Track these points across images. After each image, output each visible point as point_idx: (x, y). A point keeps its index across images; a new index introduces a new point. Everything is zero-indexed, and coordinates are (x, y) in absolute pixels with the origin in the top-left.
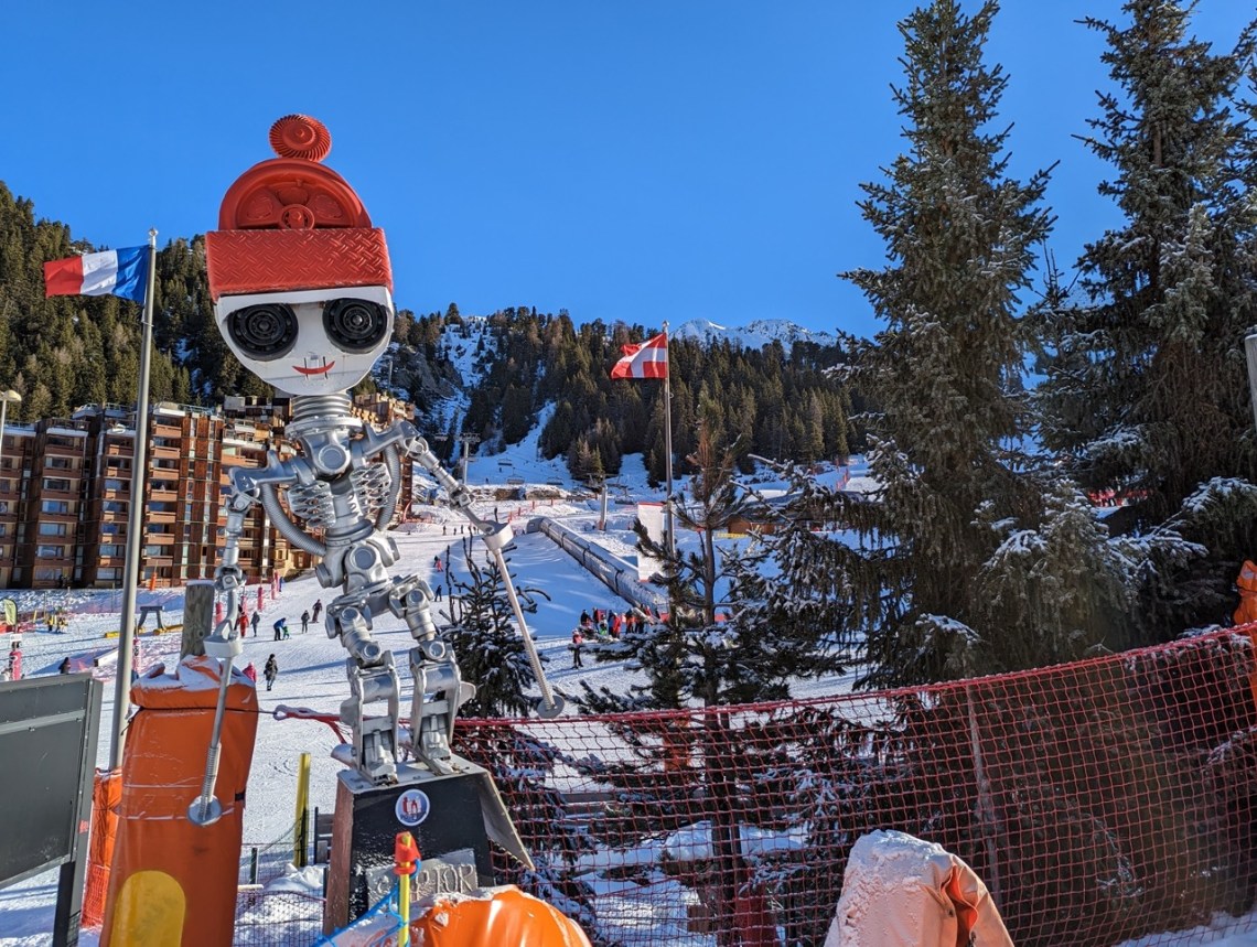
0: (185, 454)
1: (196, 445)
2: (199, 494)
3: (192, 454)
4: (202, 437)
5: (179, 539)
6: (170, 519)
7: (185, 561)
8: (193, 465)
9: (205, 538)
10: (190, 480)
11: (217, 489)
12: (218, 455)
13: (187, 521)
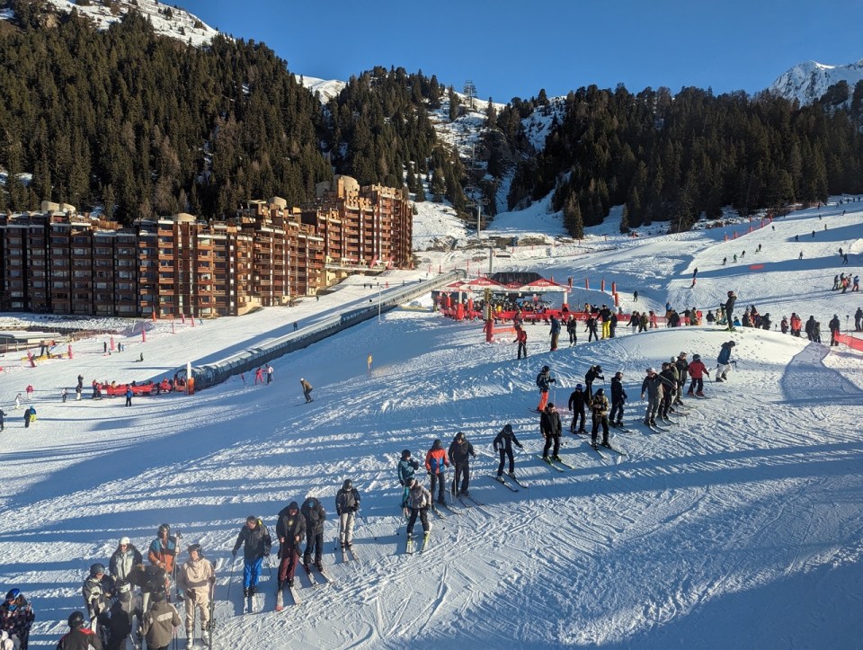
0: (176, 245)
1: (182, 240)
2: (186, 267)
3: (180, 245)
4: (185, 236)
5: (176, 292)
6: (171, 281)
7: (181, 304)
8: (181, 251)
9: (191, 292)
10: (180, 259)
11: (197, 264)
12: (195, 245)
13: (180, 283)
